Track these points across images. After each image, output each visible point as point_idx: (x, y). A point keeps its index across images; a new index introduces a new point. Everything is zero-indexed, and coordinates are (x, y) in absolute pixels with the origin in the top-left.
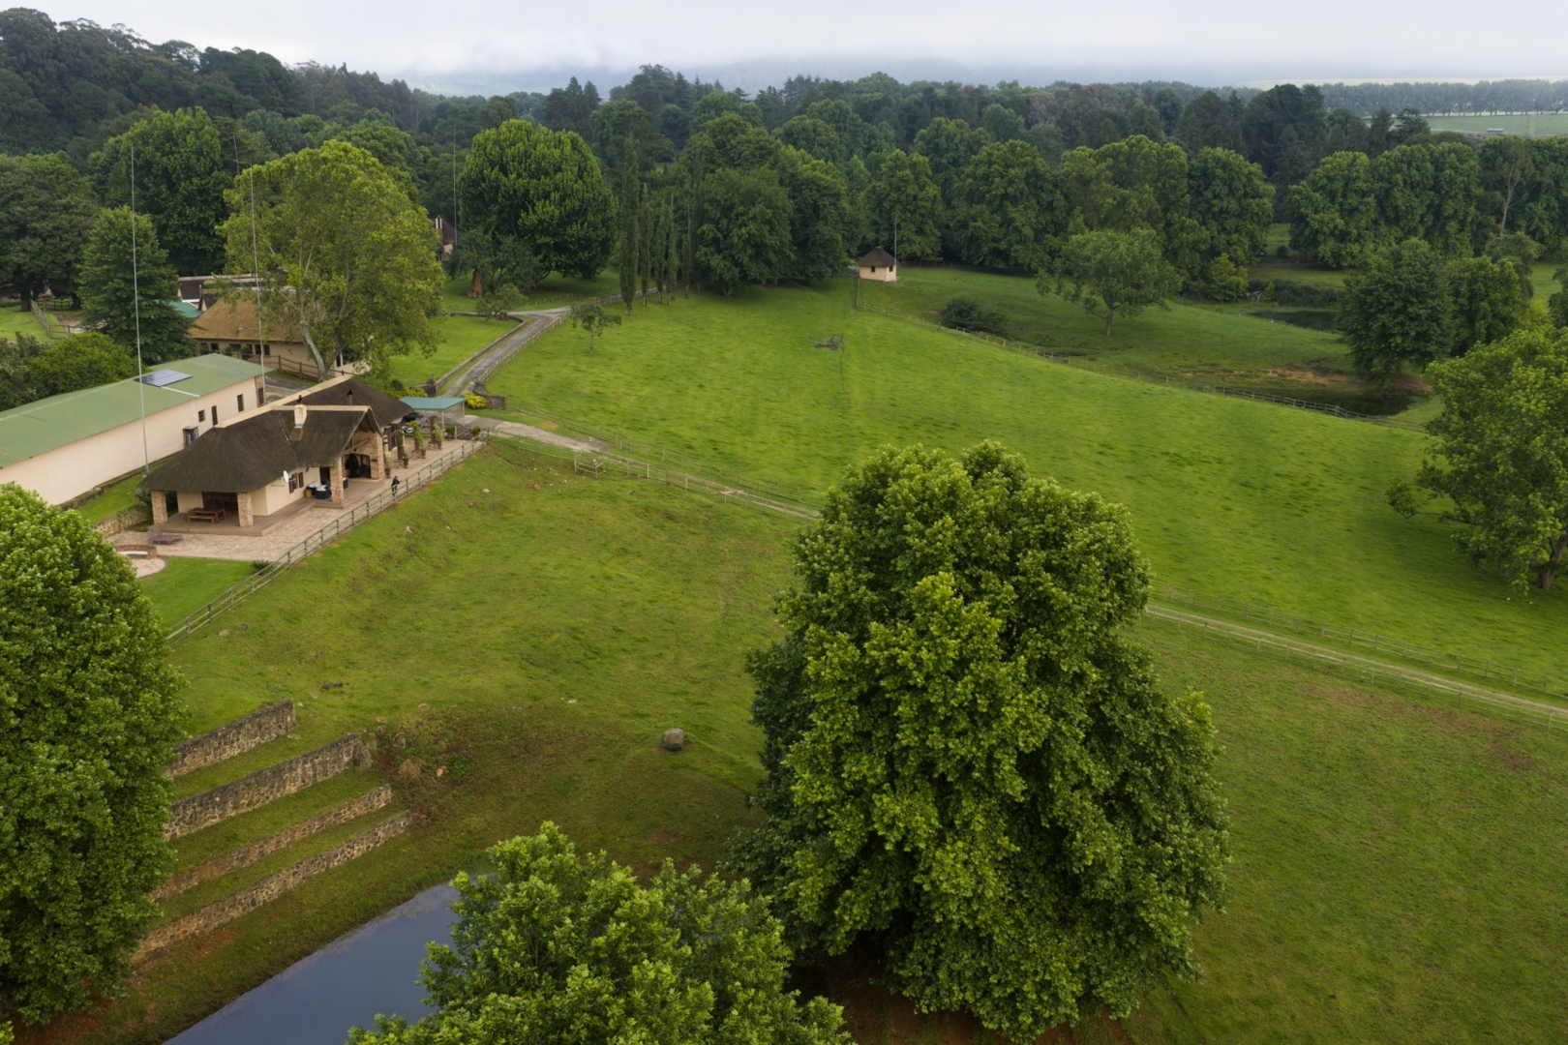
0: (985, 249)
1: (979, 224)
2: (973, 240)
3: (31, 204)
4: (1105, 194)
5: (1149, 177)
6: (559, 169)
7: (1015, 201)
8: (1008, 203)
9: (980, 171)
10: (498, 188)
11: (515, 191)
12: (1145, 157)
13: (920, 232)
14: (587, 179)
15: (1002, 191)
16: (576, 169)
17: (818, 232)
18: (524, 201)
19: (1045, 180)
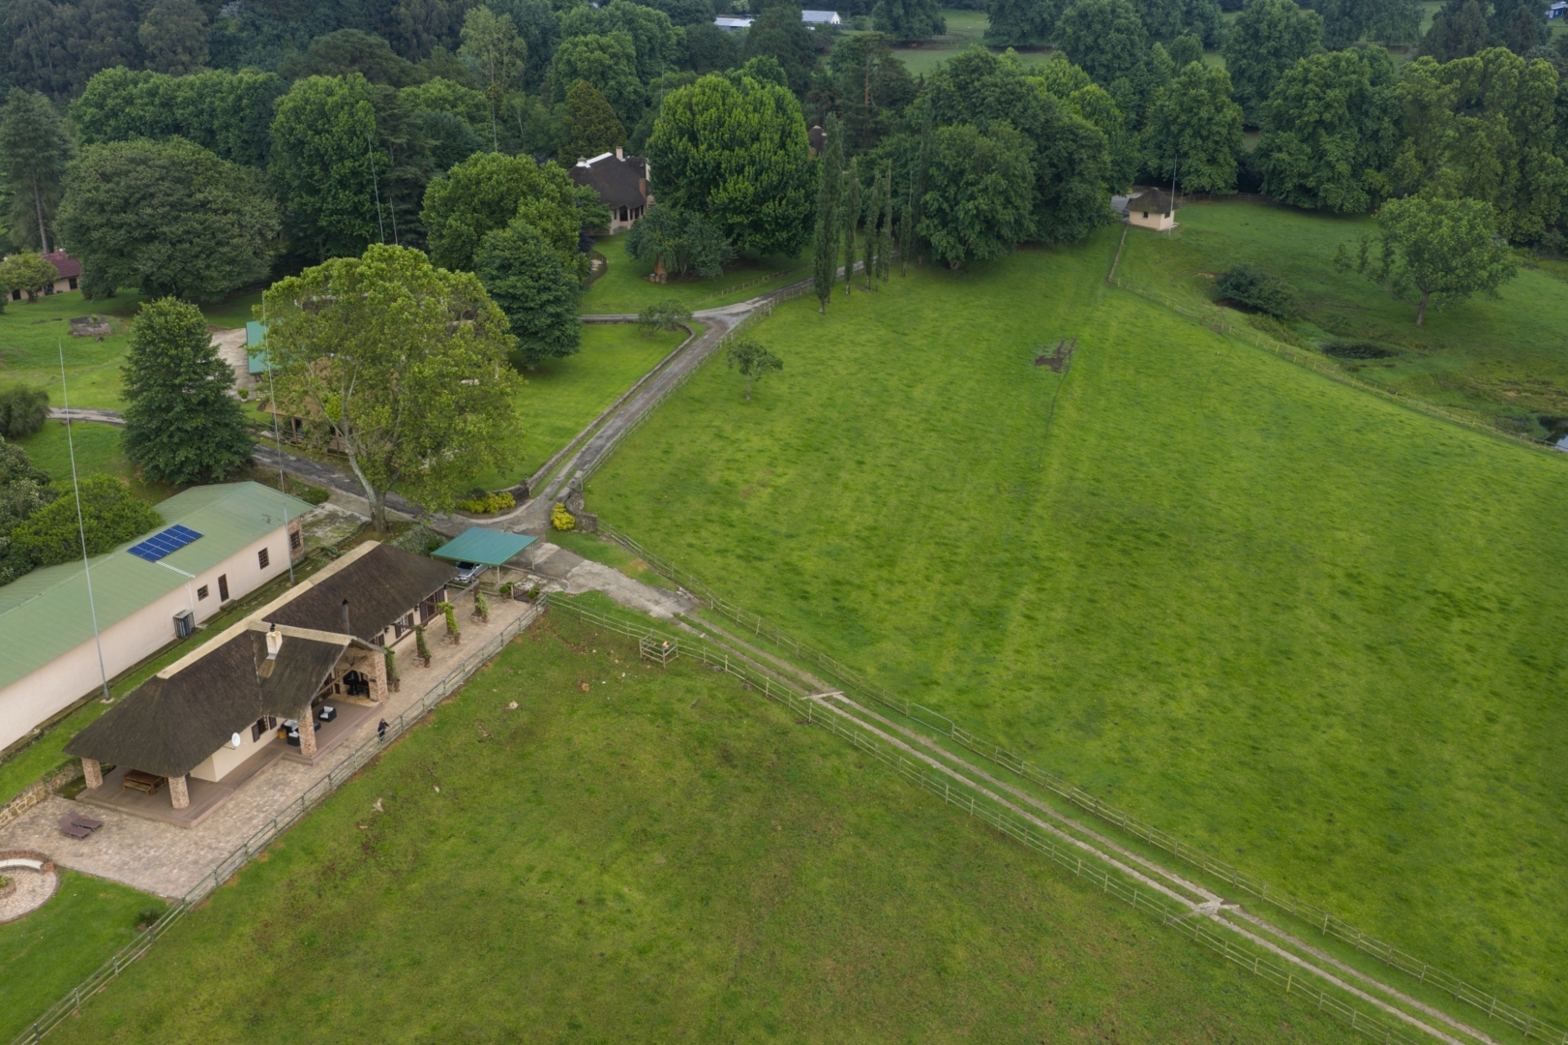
0: (1289, 185)
1: (1284, 156)
2: (1277, 174)
3: (163, 205)
4: (1444, 124)
5: (1505, 102)
6: (756, 138)
7: (1330, 128)
8: (1322, 131)
9: (1292, 91)
10: (686, 160)
11: (705, 164)
12: (1504, 78)
13: (1212, 161)
14: (790, 147)
15: (1317, 116)
16: (777, 137)
17: (1071, 190)
18: (713, 177)
19: (1371, 103)
